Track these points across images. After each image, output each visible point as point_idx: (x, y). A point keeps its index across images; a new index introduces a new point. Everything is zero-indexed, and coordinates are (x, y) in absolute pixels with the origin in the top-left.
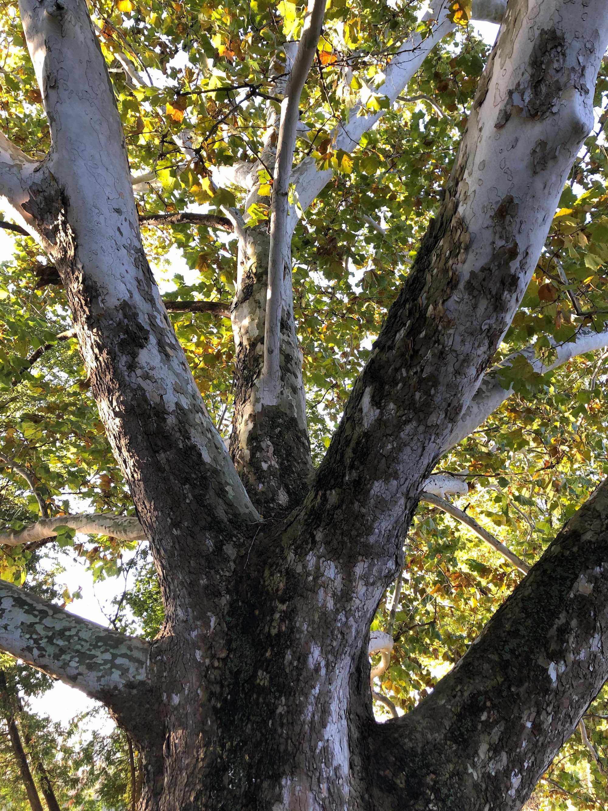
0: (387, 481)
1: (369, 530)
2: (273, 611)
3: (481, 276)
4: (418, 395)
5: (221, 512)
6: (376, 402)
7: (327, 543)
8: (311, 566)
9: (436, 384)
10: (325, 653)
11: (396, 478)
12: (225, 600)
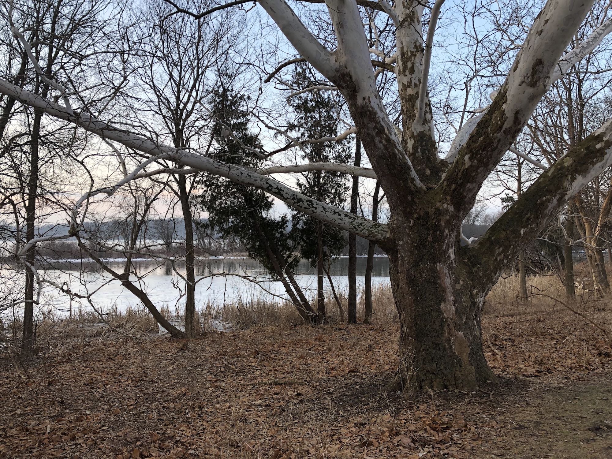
0: (472, 183)
1: (465, 197)
2: (433, 220)
3: (508, 129)
4: (485, 160)
5: (412, 189)
6: (470, 159)
7: (451, 201)
8: (445, 207)
9: (491, 157)
10: (449, 231)
11: (475, 182)
12: (415, 216)
